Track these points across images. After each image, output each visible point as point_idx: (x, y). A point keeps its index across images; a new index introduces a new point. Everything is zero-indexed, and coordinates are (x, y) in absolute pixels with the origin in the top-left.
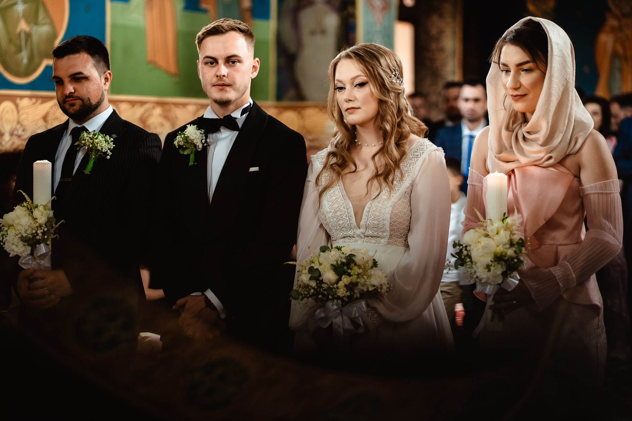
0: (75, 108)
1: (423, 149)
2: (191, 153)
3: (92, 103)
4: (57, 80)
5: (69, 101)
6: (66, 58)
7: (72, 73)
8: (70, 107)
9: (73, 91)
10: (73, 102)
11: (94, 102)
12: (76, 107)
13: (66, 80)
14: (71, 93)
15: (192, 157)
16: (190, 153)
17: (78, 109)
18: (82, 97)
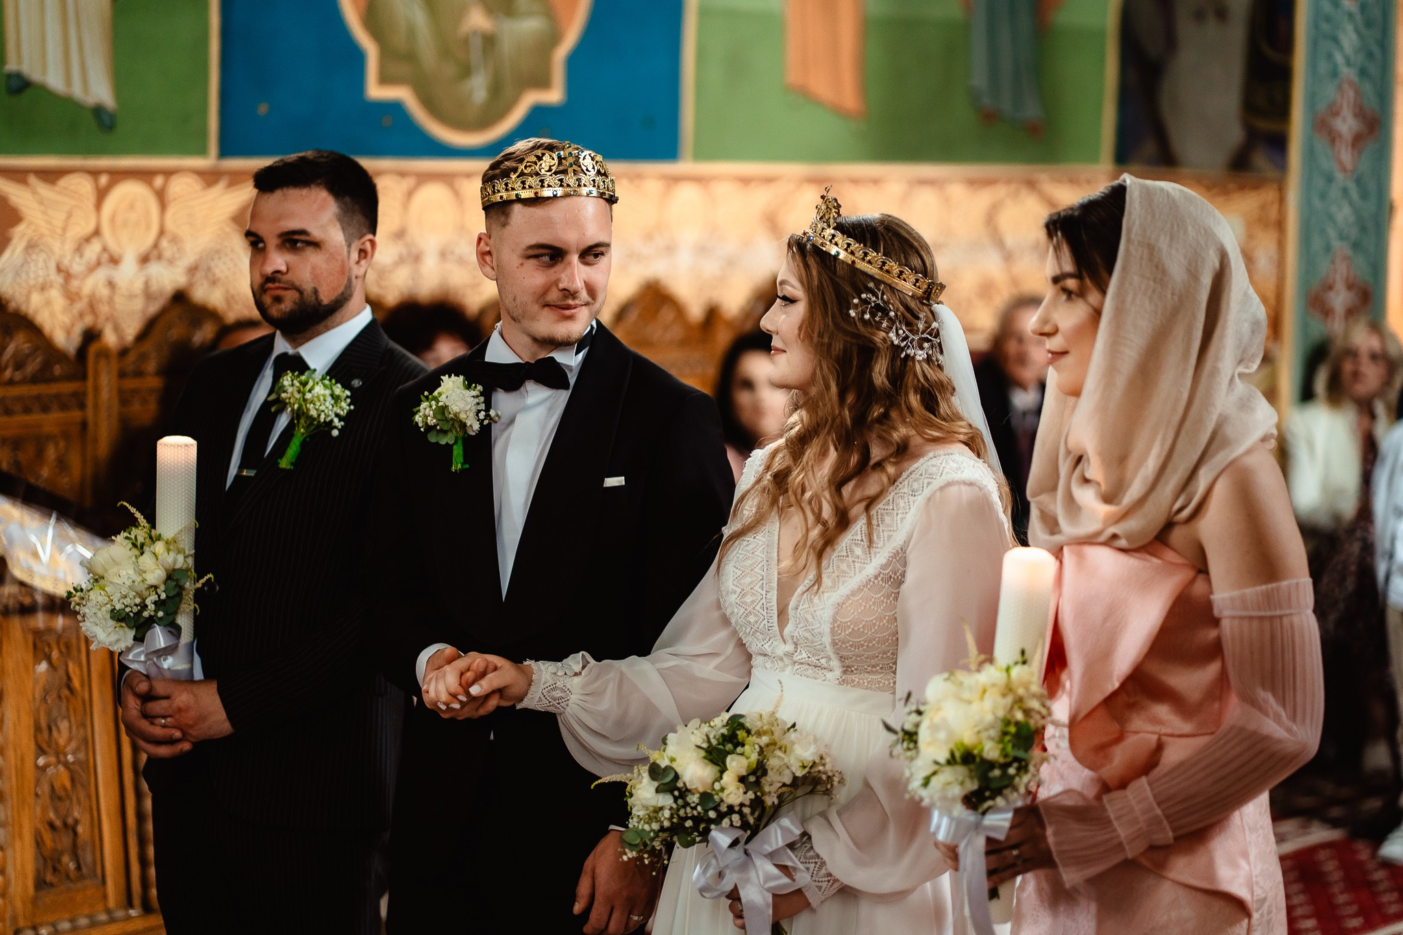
0: (283, 306)
1: (931, 476)
2: (456, 442)
3: (322, 301)
4: (252, 239)
5: (271, 289)
6: (278, 194)
7: (286, 230)
8: (273, 303)
9: (284, 268)
10: (279, 292)
11: (326, 298)
12: (287, 306)
13: (272, 242)
14: (278, 272)
15: (458, 451)
16: (453, 442)
17: (288, 310)
18: (301, 285)
